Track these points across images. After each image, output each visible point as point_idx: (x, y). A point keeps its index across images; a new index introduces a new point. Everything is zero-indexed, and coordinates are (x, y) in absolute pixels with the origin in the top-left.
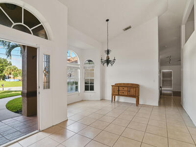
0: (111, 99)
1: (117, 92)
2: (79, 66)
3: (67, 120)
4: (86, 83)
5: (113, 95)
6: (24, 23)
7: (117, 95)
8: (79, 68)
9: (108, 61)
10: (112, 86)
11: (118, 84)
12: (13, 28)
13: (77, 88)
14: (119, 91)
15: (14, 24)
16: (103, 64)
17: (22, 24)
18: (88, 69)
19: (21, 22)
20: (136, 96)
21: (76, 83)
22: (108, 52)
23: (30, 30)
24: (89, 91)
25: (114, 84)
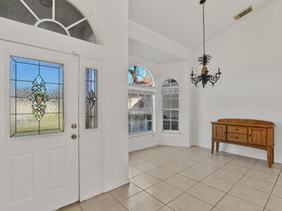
0: (211, 148)
1: (224, 135)
2: (154, 91)
3: (129, 184)
4: (165, 117)
5: (213, 140)
6: (56, 20)
7: (222, 141)
8: (154, 93)
9: (205, 78)
10: (213, 123)
11: (223, 120)
12: (38, 26)
13: (150, 124)
14: (227, 133)
15: (40, 21)
16: (196, 84)
17: (53, 20)
18: (167, 93)
19: (51, 18)
20: (268, 146)
21: (149, 117)
22: (205, 60)
23: (66, 29)
24: (171, 131)
25: (216, 121)
